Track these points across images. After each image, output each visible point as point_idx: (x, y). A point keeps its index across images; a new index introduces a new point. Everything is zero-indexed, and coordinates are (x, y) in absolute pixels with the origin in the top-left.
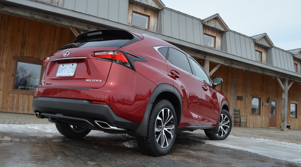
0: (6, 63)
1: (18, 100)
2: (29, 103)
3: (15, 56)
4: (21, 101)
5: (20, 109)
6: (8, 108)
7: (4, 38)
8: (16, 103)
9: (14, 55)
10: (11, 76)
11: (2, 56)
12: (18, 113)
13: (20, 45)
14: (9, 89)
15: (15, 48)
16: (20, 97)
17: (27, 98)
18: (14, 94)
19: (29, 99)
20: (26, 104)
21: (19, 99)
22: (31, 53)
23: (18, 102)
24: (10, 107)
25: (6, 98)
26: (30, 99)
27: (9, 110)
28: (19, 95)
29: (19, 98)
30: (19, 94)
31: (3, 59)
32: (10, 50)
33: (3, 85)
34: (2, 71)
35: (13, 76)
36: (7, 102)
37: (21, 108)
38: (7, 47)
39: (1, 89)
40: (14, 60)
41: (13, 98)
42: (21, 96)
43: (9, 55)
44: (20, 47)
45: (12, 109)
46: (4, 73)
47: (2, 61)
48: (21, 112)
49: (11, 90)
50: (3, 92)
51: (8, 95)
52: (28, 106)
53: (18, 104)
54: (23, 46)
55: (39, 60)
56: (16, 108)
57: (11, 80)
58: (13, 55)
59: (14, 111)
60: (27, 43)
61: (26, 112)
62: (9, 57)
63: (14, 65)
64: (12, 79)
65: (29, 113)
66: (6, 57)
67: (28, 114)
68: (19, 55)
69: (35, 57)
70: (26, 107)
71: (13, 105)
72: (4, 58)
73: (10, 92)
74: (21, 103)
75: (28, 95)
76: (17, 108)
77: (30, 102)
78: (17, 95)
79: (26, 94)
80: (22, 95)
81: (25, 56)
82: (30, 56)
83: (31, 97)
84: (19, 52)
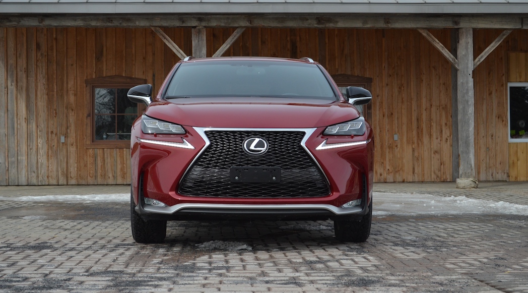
0: (75, 95)
1: (104, 161)
2: (124, 164)
3: (89, 78)
4: (108, 161)
5: (109, 177)
6: (89, 177)
7: (65, 48)
8: (101, 166)
9: (87, 77)
10: (87, 117)
11: (67, 83)
12: (107, 185)
13: (95, 55)
14: (86, 141)
15: (85, 63)
16: (106, 154)
17: (119, 154)
18: (96, 150)
19: (122, 157)
20: (119, 167)
21: (106, 159)
22: (114, 68)
23: (104, 164)
24: (91, 175)
25: (83, 159)
26: (125, 157)
27: (91, 181)
28: (104, 151)
29: (106, 156)
30: (104, 149)
31: (69, 88)
32: (78, 69)
33: (74, 135)
34: (71, 111)
35: (89, 117)
36: (86, 166)
37: (111, 175)
38: (72, 65)
39: (73, 143)
40: (86, 86)
41: (95, 157)
42: (107, 151)
43: (78, 78)
44: (94, 61)
45: (96, 177)
46: (73, 113)
47: (67, 93)
48: (111, 181)
49: (89, 142)
50: (77, 148)
51: (87, 152)
52: (122, 169)
53: (105, 168)
54: (99, 57)
55: (131, 78)
56: (101, 176)
57: (87, 124)
58: (85, 78)
59: (100, 181)
60: (105, 49)
61: (119, 181)
62: (79, 83)
63: (88, 95)
64: (89, 123)
65: (125, 183)
66: (73, 82)
67: (124, 185)
68: (94, 77)
69: (124, 75)
70: (119, 173)
71: (96, 171)
72: (69, 86)
73: (89, 148)
74: (109, 165)
75: (120, 149)
76: (104, 176)
77: (125, 162)
78: (101, 150)
79: (117, 148)
80: (109, 150)
81: (104, 75)
82: (114, 74)
83: (125, 152)
84: (94, 70)
